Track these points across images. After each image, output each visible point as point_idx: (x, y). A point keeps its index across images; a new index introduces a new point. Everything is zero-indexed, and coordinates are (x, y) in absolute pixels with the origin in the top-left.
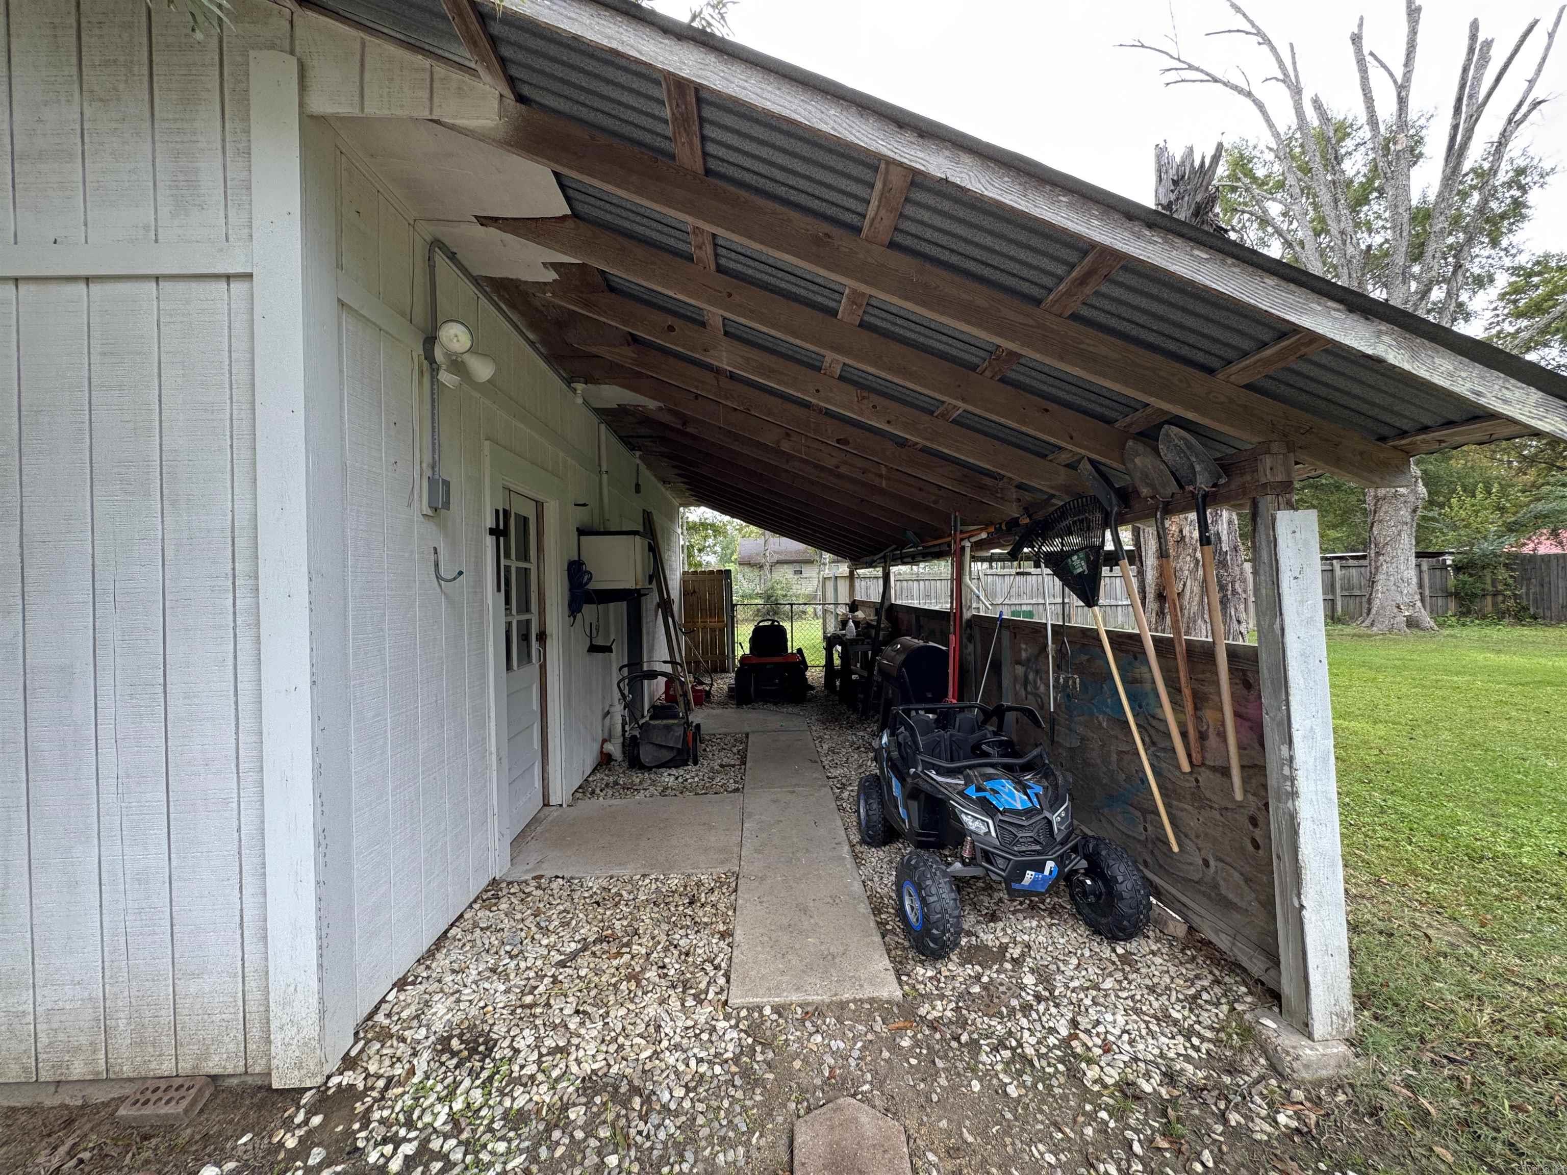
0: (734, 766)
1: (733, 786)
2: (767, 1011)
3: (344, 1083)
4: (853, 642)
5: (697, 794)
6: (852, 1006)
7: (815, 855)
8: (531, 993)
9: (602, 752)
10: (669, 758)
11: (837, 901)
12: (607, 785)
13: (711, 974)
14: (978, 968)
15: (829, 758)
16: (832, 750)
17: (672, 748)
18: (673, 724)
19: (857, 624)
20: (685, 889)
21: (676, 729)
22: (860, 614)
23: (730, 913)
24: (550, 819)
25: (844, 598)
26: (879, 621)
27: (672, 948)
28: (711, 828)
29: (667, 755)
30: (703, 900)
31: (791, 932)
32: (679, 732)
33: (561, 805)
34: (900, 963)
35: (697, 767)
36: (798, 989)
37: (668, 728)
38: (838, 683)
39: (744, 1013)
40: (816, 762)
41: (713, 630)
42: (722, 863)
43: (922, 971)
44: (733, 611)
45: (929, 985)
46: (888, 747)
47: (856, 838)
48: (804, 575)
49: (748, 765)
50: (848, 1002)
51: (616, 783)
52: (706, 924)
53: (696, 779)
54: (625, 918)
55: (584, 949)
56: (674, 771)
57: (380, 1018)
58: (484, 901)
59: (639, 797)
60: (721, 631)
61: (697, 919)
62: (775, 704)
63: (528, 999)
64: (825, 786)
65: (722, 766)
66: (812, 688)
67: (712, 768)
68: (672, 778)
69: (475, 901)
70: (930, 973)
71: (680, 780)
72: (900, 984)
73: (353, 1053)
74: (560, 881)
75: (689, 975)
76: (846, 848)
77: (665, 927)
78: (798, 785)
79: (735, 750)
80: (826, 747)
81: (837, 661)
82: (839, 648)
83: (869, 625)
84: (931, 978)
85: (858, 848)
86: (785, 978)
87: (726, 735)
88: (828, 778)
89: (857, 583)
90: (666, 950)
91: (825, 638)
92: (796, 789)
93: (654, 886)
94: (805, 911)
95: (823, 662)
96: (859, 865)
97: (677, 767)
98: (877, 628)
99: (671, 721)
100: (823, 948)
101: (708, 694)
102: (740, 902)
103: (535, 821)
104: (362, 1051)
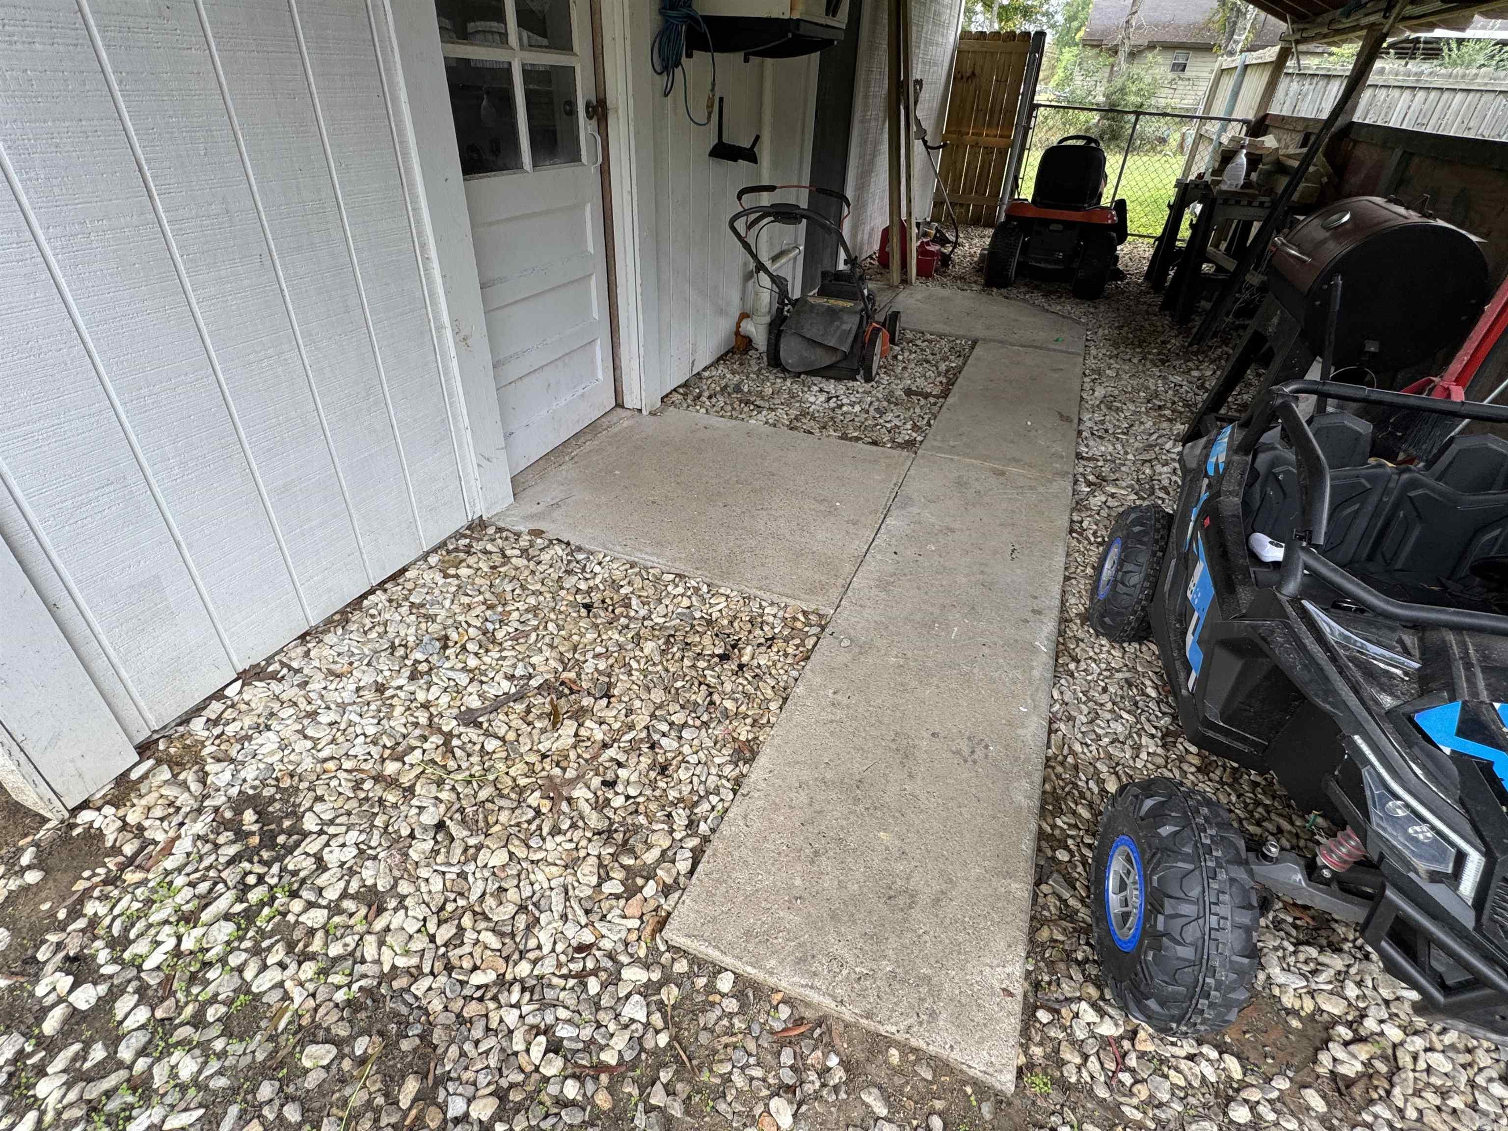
0: (926, 396)
1: (907, 433)
2: (725, 983)
3: (96, 825)
4: (1232, 198)
5: (844, 437)
6: (894, 1056)
7: (982, 625)
8: (400, 759)
9: (737, 333)
10: (828, 363)
11: (979, 753)
12: (724, 389)
13: (678, 836)
14: (1233, 1065)
15: (1097, 417)
16: (1108, 403)
17: (834, 350)
18: (843, 309)
19: (1254, 161)
20: (731, 623)
21: (845, 317)
22: (1269, 141)
23: (773, 706)
24: (615, 429)
25: (1246, 109)
26: (1306, 160)
27: (645, 747)
28: (832, 512)
29: (827, 360)
30: (745, 659)
31: (856, 800)
32: (851, 323)
33: (640, 411)
34: (1051, 964)
35: (868, 386)
36: (802, 961)
37: (833, 314)
38: (1172, 273)
39: (681, 966)
40: (1068, 419)
41: (989, 150)
42: (811, 591)
43: (1088, 1014)
44: (1030, 116)
45: (1093, 1064)
46: (1220, 478)
47: (1077, 605)
48: (1188, 73)
49: (951, 400)
50: (890, 1042)
51: (738, 389)
52: (726, 713)
53: (857, 408)
54: (607, 655)
55: (519, 697)
56: (831, 386)
57: (198, 725)
58: (449, 552)
59: (757, 422)
60: (1002, 153)
61: (716, 697)
62: (1047, 295)
63: (391, 768)
64: (1063, 474)
65: (909, 392)
66: (1120, 275)
67: (892, 392)
68: (822, 398)
69: (435, 550)
70: (1107, 1029)
71: (832, 404)
72: (1025, 1032)
73: (134, 775)
74: (559, 550)
75: (642, 820)
76: (1049, 626)
77: (658, 695)
78: (1016, 460)
79: (943, 367)
80: (1100, 392)
81: (1185, 232)
82: (1199, 208)
83: (1280, 167)
84: (1105, 1042)
85: (1076, 629)
86: (791, 919)
87: (941, 336)
88: (1079, 456)
89: (1283, 84)
90: (634, 747)
91: (1179, 184)
92: (1012, 469)
93: (686, 602)
94: (906, 754)
95: (1159, 231)
96: (1058, 671)
97: (839, 379)
98: (1297, 175)
99: (841, 303)
100: (899, 867)
101: (946, 260)
102: (800, 690)
103: (593, 428)
104: (145, 777)
